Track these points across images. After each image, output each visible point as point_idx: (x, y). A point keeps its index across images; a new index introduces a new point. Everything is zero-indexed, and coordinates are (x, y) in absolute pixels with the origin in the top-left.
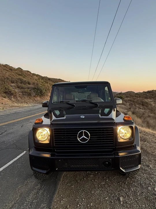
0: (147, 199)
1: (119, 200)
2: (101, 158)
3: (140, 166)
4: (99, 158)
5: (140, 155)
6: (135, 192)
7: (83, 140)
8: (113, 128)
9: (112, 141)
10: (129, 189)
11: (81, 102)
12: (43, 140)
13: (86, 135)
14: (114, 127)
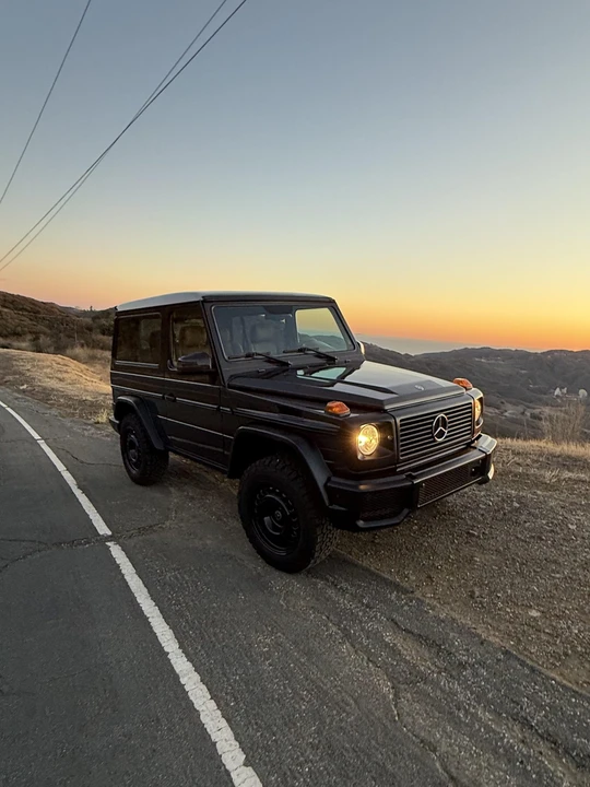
7: (441, 434)
8: (471, 404)
12: (368, 453)
14: (473, 403)
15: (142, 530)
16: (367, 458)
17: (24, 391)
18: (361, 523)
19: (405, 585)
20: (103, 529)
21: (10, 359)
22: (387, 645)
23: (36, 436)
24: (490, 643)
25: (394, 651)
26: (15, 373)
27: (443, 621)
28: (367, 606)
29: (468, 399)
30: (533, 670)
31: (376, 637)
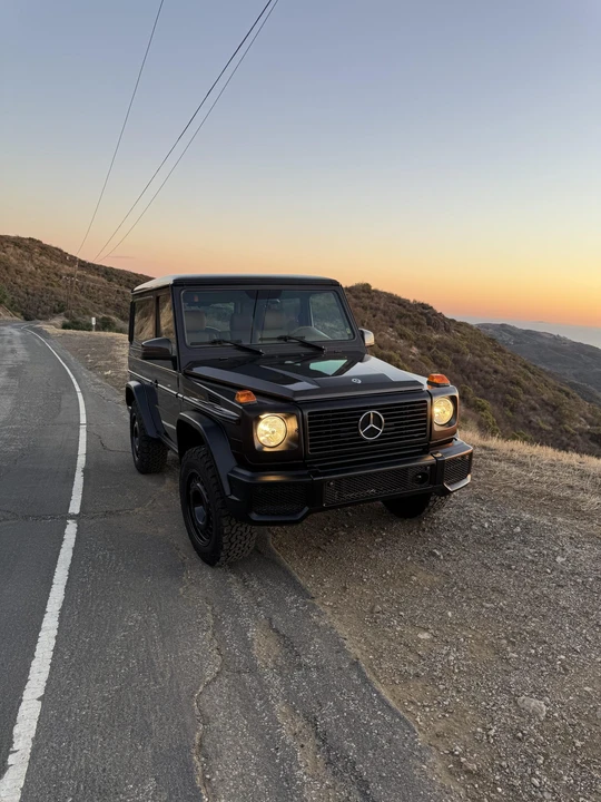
0: (479, 543)
1: (434, 554)
2: (411, 467)
3: (469, 476)
4: (407, 468)
5: (471, 454)
6: (453, 539)
7: (372, 432)
8: (425, 402)
9: (425, 431)
10: (439, 537)
11: (275, 342)
12: (273, 444)
13: (378, 421)
14: (429, 401)
15: (108, 513)
16: (266, 449)
17: (107, 377)
18: (254, 516)
19: (312, 592)
20: (75, 508)
21: (111, 342)
22: (245, 639)
23: (83, 420)
24: (346, 653)
25: (248, 645)
26: (110, 358)
27: (319, 628)
28: (259, 605)
29: (424, 396)
30: (366, 681)
31: (241, 632)
